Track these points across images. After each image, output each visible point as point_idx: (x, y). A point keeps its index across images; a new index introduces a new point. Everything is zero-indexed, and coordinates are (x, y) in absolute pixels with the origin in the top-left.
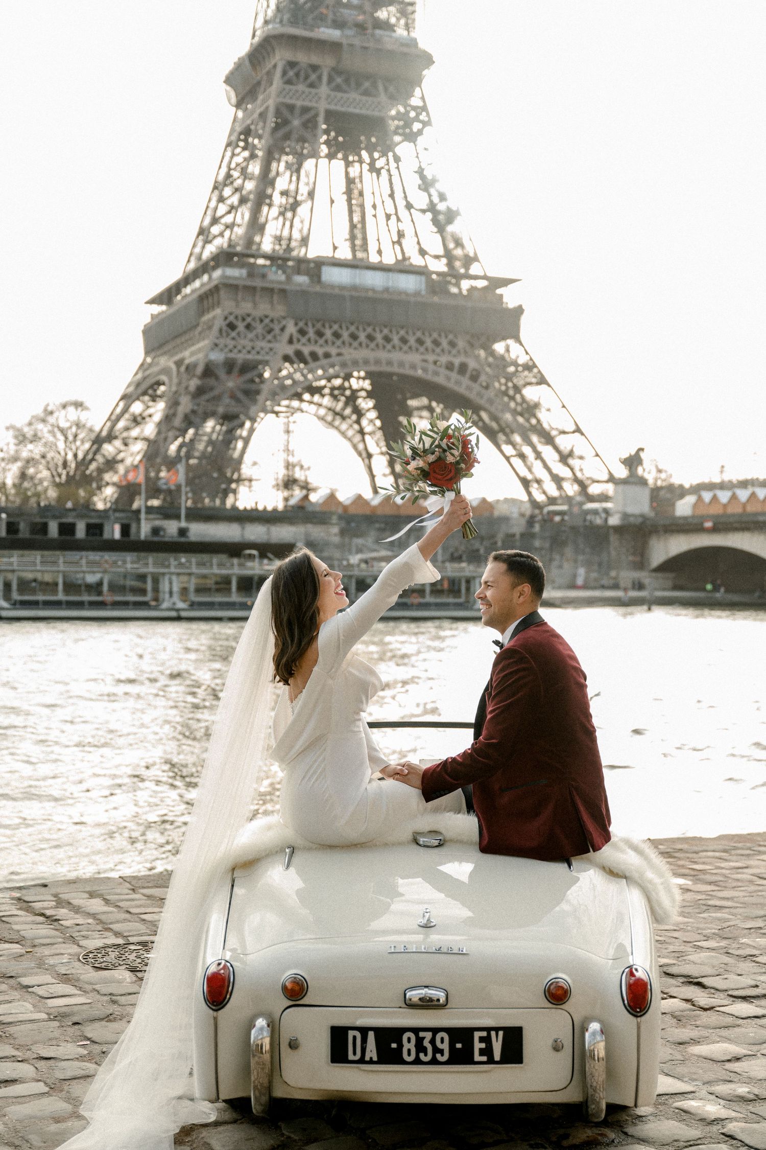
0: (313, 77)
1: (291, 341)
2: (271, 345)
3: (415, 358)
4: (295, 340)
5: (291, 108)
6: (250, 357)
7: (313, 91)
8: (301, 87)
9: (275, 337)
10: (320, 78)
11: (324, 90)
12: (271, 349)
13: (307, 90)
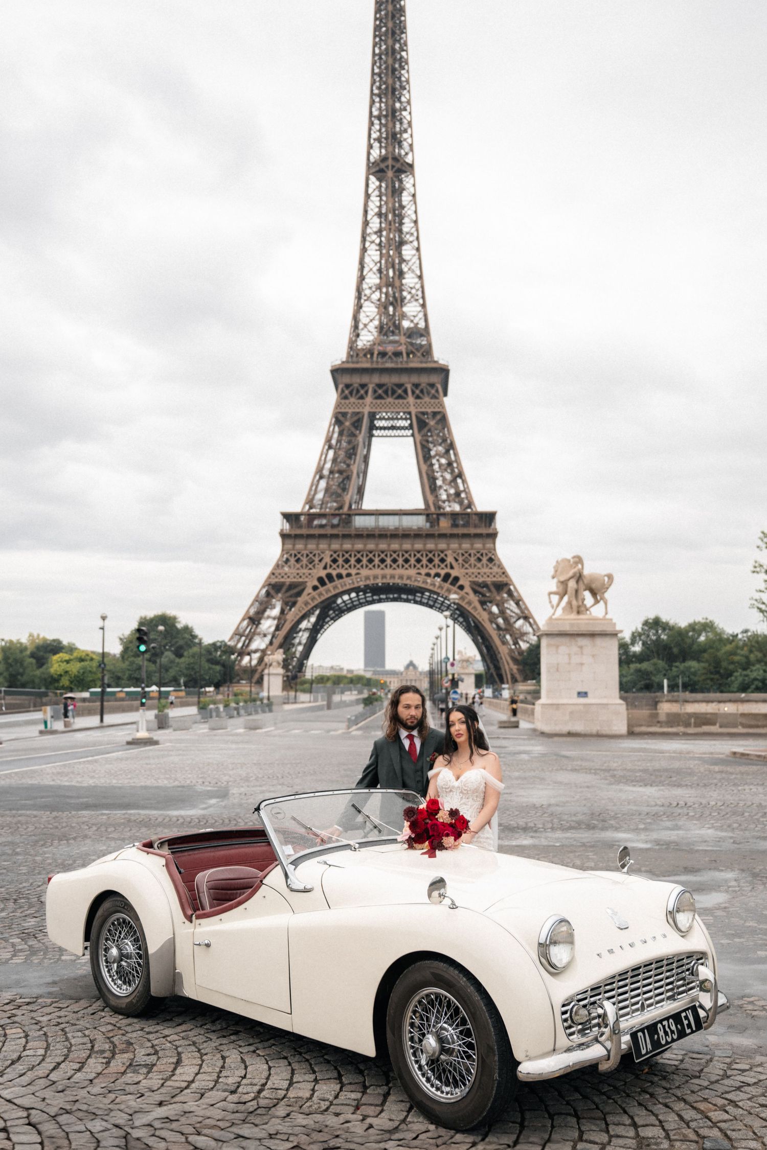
0: (362, 392)
1: (325, 568)
2: (310, 571)
3: (412, 572)
4: (328, 566)
5: (344, 414)
6: (295, 580)
7: (361, 401)
8: (352, 400)
9: (314, 566)
10: (366, 392)
11: (369, 399)
12: (310, 574)
13: (357, 401)
